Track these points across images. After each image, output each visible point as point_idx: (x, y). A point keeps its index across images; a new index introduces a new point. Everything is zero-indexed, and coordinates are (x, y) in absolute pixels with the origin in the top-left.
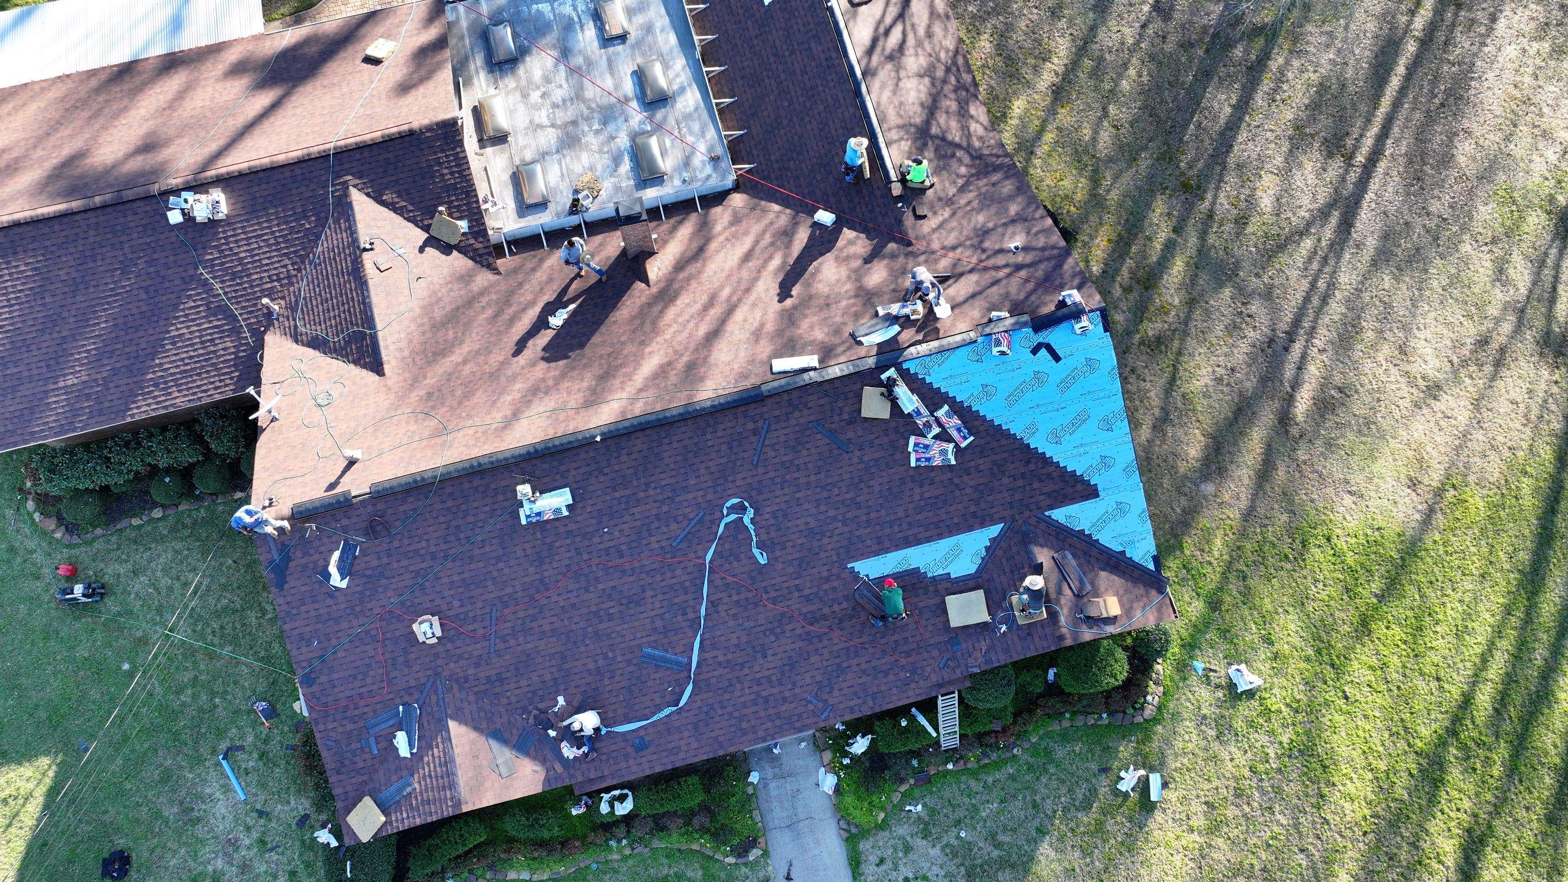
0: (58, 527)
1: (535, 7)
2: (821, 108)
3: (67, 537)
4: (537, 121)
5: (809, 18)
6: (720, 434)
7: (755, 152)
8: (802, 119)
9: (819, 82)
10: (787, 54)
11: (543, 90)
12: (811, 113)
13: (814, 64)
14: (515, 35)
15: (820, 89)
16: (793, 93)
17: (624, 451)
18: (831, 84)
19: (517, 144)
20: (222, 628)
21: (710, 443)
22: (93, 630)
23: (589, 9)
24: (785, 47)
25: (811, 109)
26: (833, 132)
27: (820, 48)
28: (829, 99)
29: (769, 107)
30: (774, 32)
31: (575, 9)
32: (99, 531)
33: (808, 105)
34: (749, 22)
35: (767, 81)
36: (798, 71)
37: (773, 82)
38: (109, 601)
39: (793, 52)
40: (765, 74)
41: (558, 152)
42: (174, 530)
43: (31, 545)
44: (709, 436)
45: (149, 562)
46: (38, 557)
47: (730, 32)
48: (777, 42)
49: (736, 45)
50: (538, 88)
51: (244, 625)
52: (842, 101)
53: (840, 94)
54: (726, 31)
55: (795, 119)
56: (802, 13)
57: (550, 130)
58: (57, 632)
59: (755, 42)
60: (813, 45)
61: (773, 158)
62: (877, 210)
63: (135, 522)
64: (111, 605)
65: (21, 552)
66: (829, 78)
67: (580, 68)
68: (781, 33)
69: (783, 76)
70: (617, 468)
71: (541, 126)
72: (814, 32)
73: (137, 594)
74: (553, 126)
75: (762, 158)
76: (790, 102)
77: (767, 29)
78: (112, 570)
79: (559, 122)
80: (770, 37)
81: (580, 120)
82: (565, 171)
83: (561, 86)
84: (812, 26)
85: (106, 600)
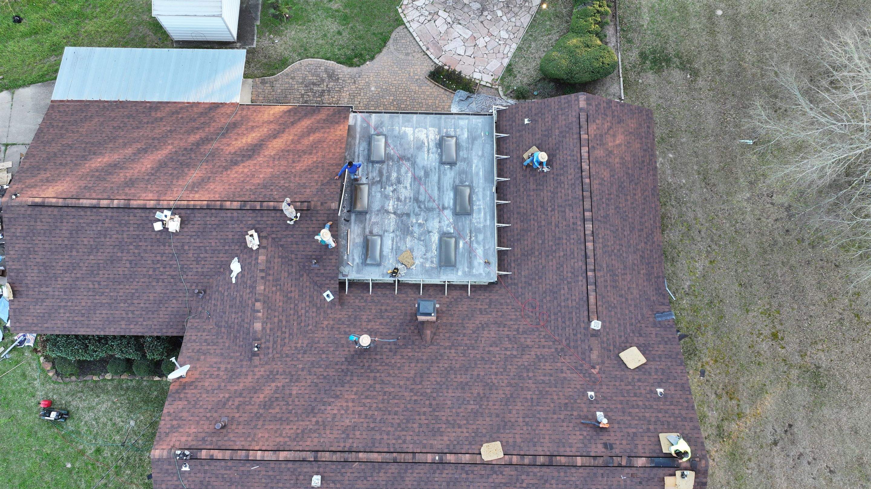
0: (51, 369)
1: (403, 128)
2: (562, 254)
3: (56, 377)
4: (386, 207)
5: (570, 191)
6: (444, 475)
7: (513, 265)
8: (548, 256)
9: (564, 237)
10: (549, 209)
11: (395, 187)
12: (554, 255)
13: (564, 223)
14: (387, 144)
15: (565, 241)
16: (546, 237)
17: (383, 471)
18: (572, 241)
19: (370, 220)
20: (128, 458)
21: (436, 479)
22: (56, 438)
23: (436, 139)
24: (549, 204)
25: (555, 251)
26: (565, 273)
27: (571, 214)
28: (568, 250)
29: (529, 239)
30: (545, 192)
31: (427, 137)
32: (73, 378)
33: (554, 248)
34: (531, 179)
35: (532, 222)
36: (553, 224)
37: (536, 224)
38: (69, 423)
39: (553, 210)
40: (532, 217)
41: (393, 231)
42: (116, 388)
43: (36, 375)
44: (437, 475)
45: (97, 404)
46: (37, 383)
47: (518, 179)
48: (546, 199)
49: (519, 190)
50: (392, 185)
51: (140, 459)
52: (576, 255)
53: (576, 249)
54: (516, 178)
55: (543, 253)
56: (566, 187)
57: (392, 216)
58: (36, 432)
59: (532, 193)
60: (567, 210)
61: (523, 273)
62: (579, 336)
63: (95, 378)
64: (70, 425)
65: (28, 378)
66: (572, 237)
67: (420, 179)
68: (549, 194)
69: (543, 223)
70: (376, 479)
71: (387, 212)
72: (570, 202)
73: (86, 422)
74: (395, 213)
75: (516, 270)
76: (543, 242)
77: (541, 188)
78: (75, 403)
79: (399, 212)
80: (542, 193)
81: (412, 214)
82: (394, 246)
83: (406, 187)
84: (570, 198)
85: (67, 421)
